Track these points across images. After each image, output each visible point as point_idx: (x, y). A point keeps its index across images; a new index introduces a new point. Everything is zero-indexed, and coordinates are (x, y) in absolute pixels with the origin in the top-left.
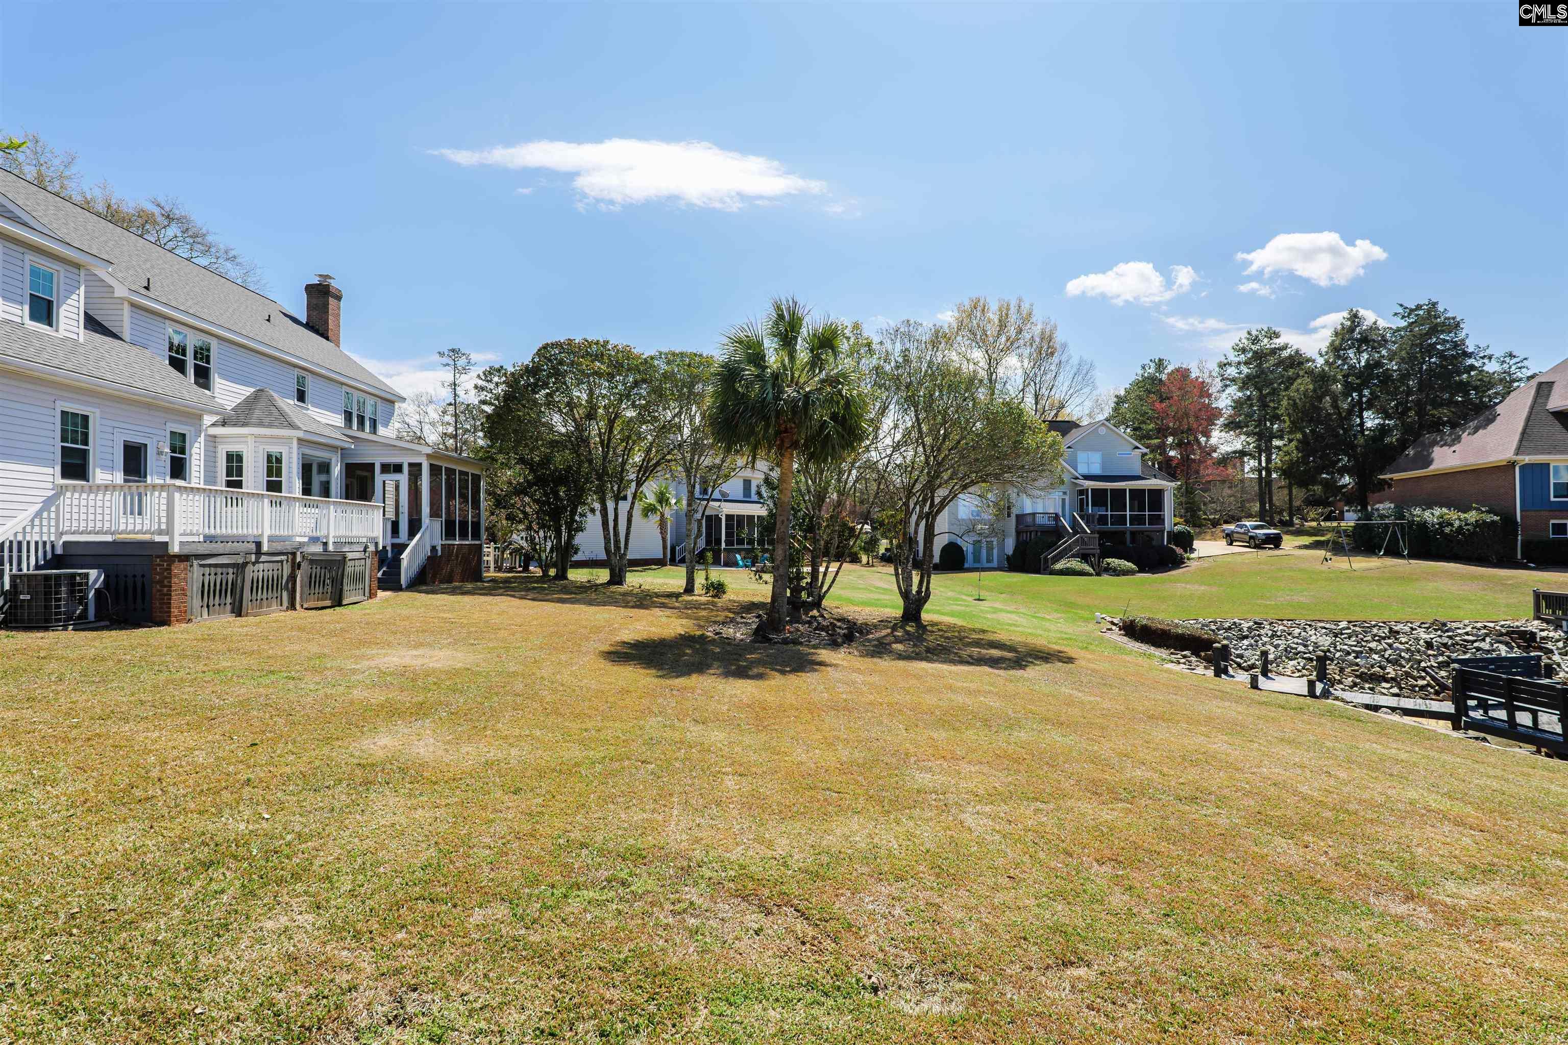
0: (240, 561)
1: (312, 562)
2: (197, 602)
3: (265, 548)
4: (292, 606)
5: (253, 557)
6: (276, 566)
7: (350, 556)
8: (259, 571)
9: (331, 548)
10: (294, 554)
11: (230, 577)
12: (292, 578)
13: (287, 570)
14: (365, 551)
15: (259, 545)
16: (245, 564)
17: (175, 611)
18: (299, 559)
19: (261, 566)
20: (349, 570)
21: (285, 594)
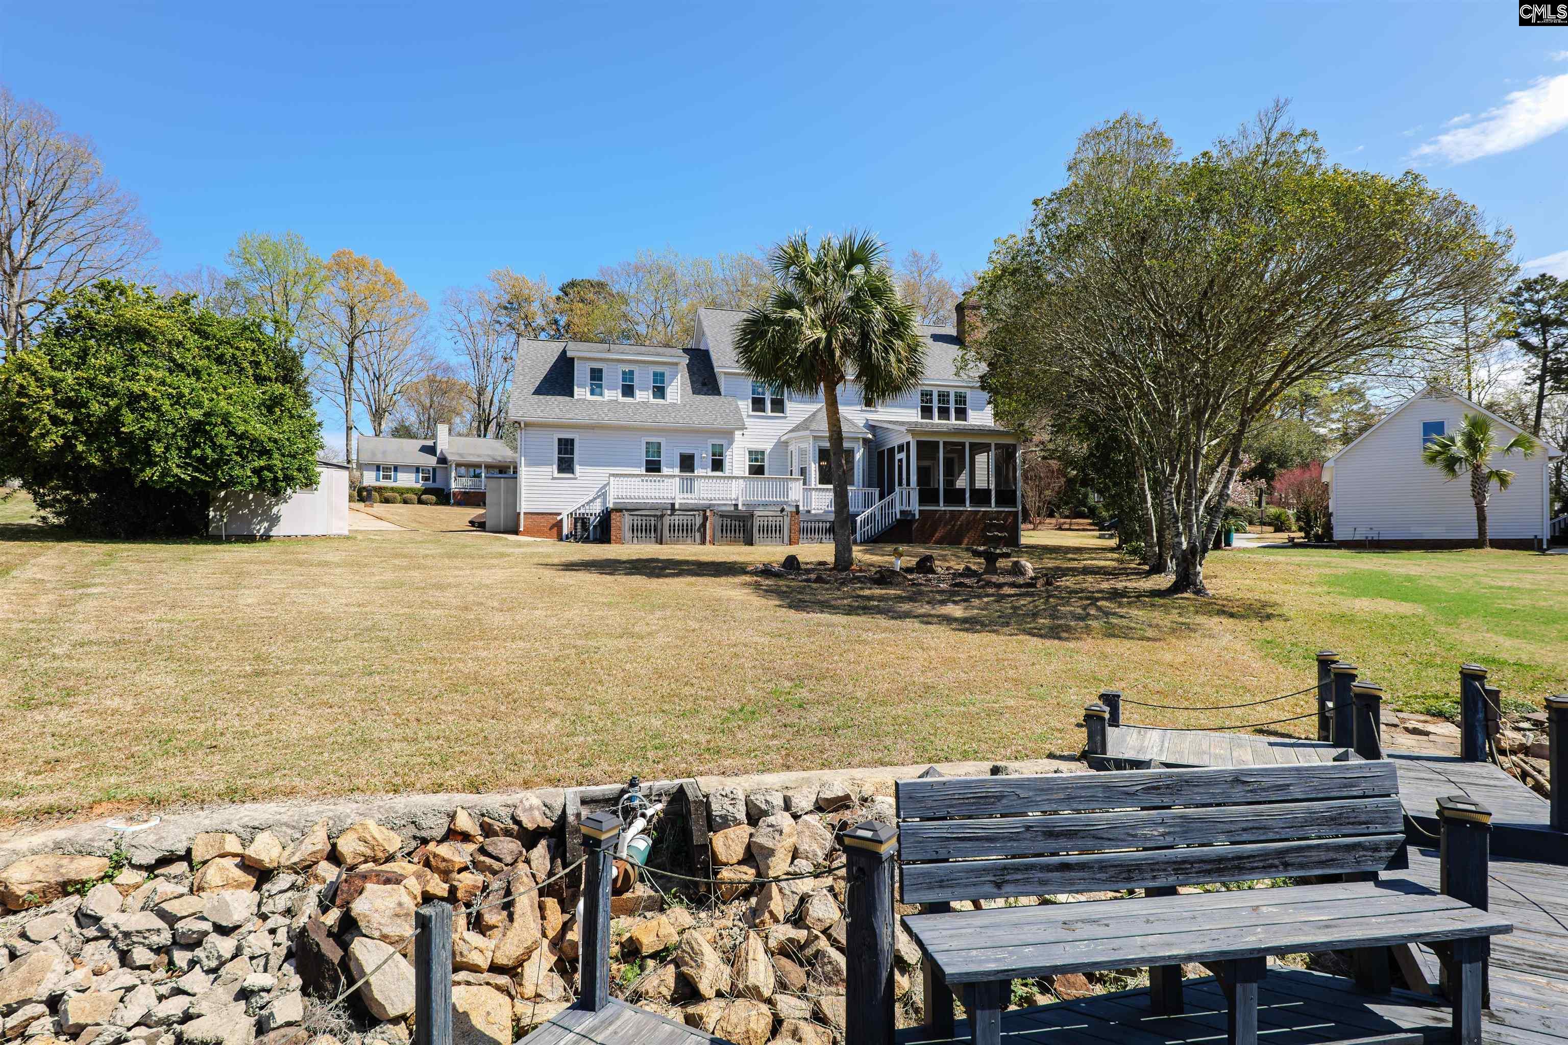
0: (659, 513)
1: (722, 516)
2: (628, 535)
3: (677, 507)
4: (703, 542)
5: (669, 512)
6: (689, 518)
7: (757, 513)
8: (677, 519)
9: (740, 507)
10: (705, 511)
11: (653, 523)
12: (703, 525)
13: (699, 521)
14: (782, 510)
15: (673, 505)
16: (662, 516)
17: (613, 538)
18: (708, 513)
19: (677, 518)
20: (756, 523)
21: (698, 535)
